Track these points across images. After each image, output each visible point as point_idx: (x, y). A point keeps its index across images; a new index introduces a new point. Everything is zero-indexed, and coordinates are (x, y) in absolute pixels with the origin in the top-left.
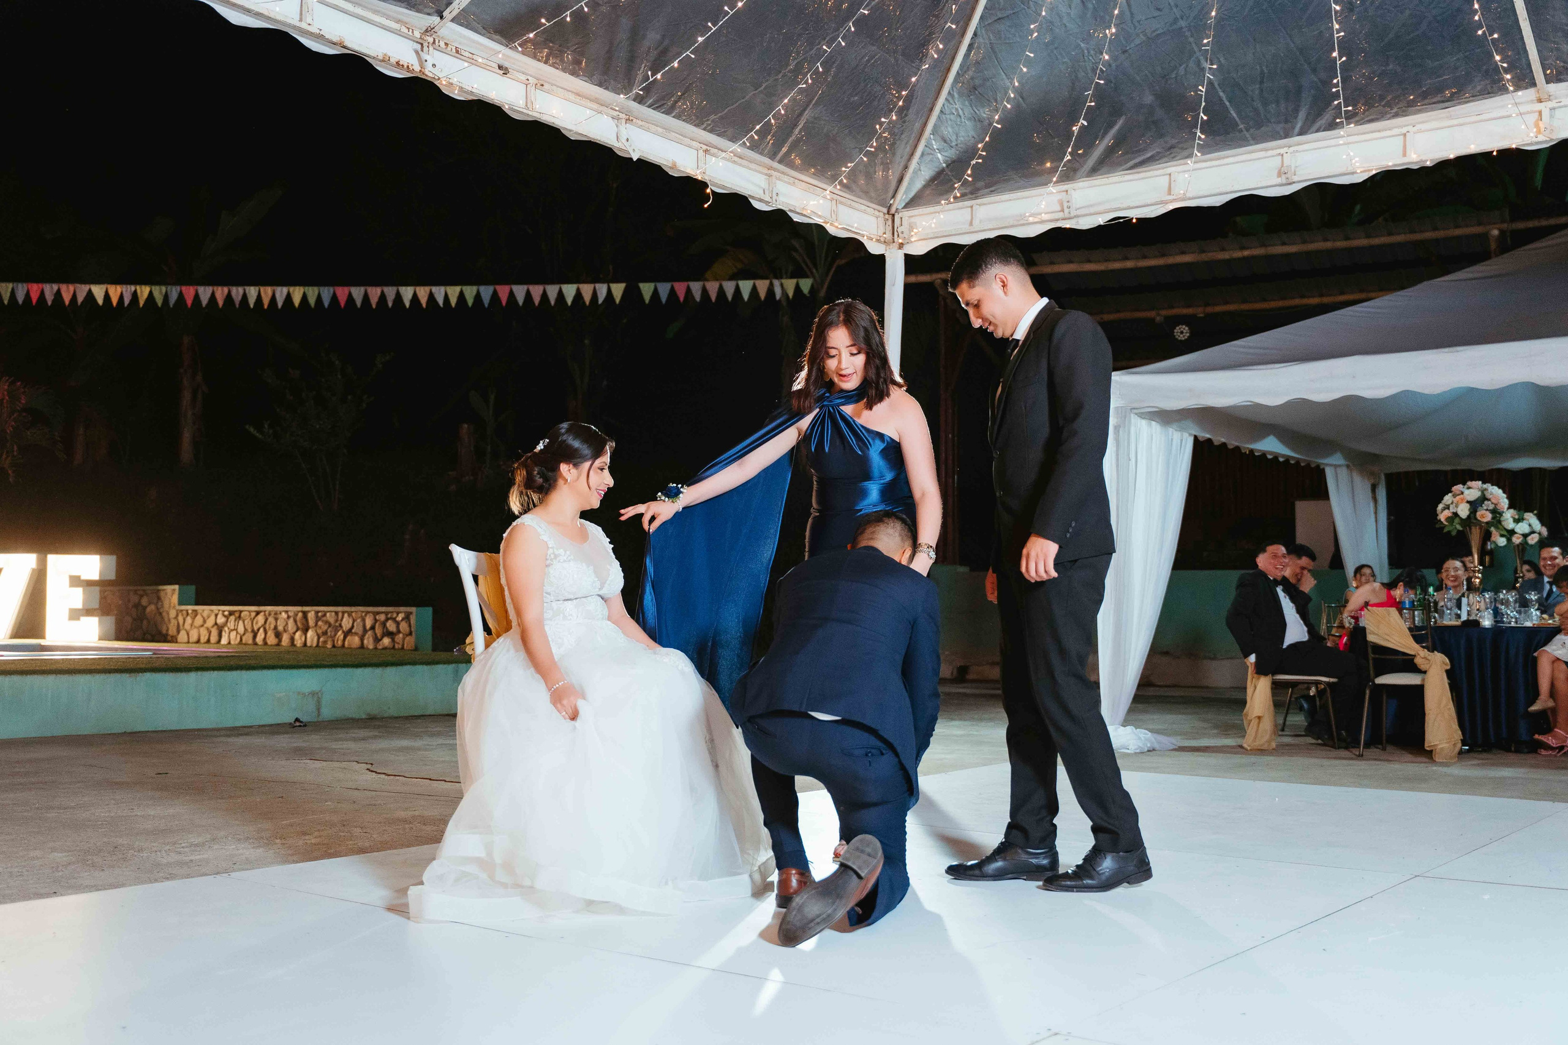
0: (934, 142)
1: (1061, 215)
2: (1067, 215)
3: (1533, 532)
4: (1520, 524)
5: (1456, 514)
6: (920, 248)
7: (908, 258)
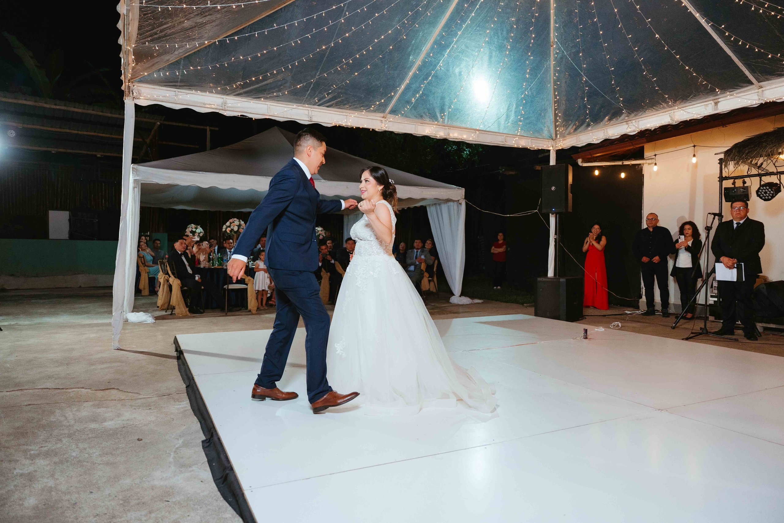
0: (182, 61)
1: (221, 108)
2: (223, 109)
3: (201, 232)
4: (197, 230)
5: (232, 230)
6: (144, 103)
7: (136, 106)
